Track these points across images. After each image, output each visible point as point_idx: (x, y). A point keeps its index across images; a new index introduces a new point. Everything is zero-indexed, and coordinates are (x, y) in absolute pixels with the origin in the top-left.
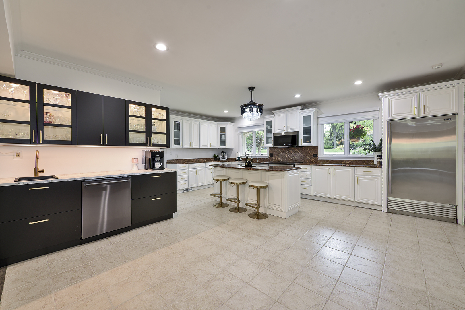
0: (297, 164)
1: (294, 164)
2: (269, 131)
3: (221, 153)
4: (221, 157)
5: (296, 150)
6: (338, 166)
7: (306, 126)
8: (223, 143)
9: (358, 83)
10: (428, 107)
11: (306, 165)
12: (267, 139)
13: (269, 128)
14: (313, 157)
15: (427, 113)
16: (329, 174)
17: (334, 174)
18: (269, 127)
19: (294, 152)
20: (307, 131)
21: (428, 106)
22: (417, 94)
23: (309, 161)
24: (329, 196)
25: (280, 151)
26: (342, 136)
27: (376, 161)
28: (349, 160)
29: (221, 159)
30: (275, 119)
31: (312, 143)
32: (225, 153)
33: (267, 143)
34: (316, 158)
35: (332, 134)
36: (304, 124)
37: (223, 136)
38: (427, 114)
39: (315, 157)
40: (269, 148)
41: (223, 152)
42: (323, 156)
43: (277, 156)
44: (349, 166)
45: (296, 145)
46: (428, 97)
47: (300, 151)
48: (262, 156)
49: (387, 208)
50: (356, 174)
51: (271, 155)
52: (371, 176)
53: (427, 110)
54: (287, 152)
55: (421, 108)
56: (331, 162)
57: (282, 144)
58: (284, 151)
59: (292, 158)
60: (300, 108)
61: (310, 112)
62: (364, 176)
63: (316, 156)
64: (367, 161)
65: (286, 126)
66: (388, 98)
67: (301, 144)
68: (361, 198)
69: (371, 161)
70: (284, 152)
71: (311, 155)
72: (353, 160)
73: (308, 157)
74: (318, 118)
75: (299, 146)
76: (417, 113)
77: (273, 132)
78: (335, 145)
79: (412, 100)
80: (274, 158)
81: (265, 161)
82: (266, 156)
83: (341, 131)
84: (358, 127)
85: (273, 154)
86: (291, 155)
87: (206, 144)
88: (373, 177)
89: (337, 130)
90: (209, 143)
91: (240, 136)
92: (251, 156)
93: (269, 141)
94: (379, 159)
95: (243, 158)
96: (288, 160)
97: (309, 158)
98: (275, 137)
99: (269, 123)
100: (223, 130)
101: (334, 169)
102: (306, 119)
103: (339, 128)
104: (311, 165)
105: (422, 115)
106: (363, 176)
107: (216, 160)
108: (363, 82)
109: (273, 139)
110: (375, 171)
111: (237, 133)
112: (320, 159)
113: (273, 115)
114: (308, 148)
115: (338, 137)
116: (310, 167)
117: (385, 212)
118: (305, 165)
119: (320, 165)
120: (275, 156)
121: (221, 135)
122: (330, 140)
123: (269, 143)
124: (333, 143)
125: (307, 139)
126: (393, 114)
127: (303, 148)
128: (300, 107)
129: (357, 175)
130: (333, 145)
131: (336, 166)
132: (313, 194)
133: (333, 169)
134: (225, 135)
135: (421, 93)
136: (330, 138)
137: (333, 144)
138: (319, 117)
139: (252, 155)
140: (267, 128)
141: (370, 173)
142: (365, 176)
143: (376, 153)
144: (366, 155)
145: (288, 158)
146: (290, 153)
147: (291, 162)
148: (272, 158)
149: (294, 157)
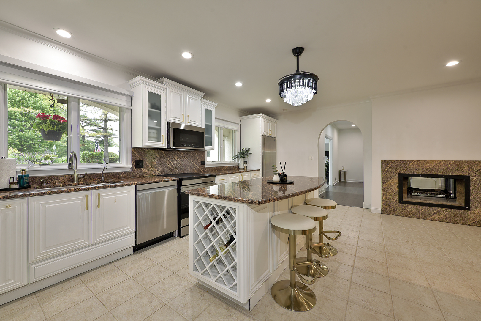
5: (182, 154)
14: (201, 164)
19: (180, 159)
23: (197, 170)
25: (158, 156)
34: (203, 166)
42: (209, 163)
43: (151, 165)
47: (187, 157)
51: (139, 164)
54: (169, 158)
59: (177, 168)
63: (203, 163)
70: (164, 158)
71: (199, 162)
72: (228, 166)
73: (196, 165)
80: (144, 170)
85: (142, 161)
86: (176, 163)
96: (172, 170)
97: (197, 166)
98: (174, 130)
112: (207, 166)
120: (147, 166)
145: (172, 168)
146: (173, 159)
147: (175, 173)
148: (141, 170)
149: (180, 166)
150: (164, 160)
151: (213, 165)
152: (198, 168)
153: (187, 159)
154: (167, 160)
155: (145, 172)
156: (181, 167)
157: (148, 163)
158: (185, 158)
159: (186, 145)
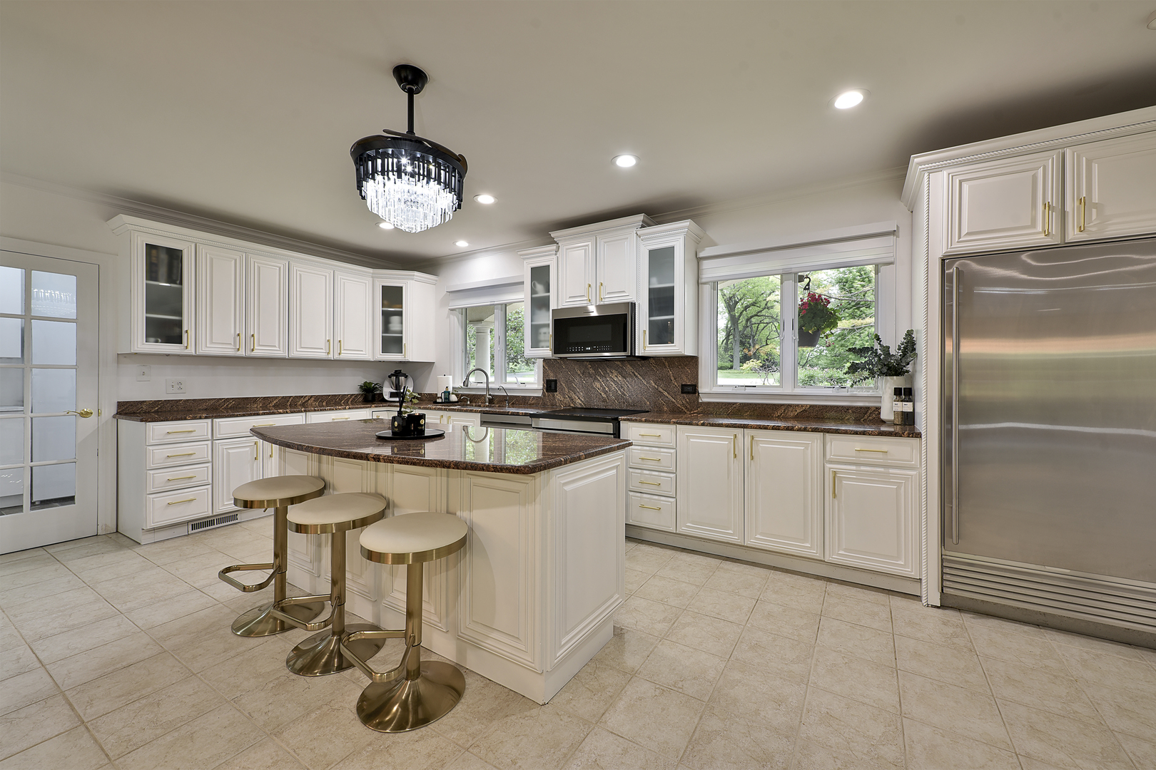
0: (628, 420)
1: (617, 419)
2: (540, 304)
3: (390, 377)
4: (387, 391)
5: (629, 368)
6: (765, 428)
7: (660, 283)
8: (393, 342)
9: (849, 100)
10: (1096, 206)
11: (657, 422)
12: (536, 329)
13: (541, 294)
14: (682, 393)
15: (1094, 229)
16: (735, 456)
17: (752, 458)
18: (540, 287)
19: (623, 377)
20: (662, 301)
21: (1096, 199)
22: (1055, 155)
23: (668, 407)
24: (735, 539)
25: (579, 372)
26: (751, 341)
27: (890, 408)
28: (798, 405)
29: (387, 397)
30: (560, 259)
31: (681, 345)
32: (402, 378)
33: (535, 344)
34: (690, 396)
35: (729, 336)
36: (654, 280)
37: (395, 319)
38: (1093, 233)
39: (688, 393)
40: (545, 360)
41: (397, 374)
42: (715, 390)
43: (569, 388)
44: (805, 430)
45: (625, 350)
46: (1095, 167)
47: (642, 373)
48: (522, 387)
49: (942, 590)
50: (828, 457)
51: (550, 386)
52: (882, 470)
53: (1094, 217)
54: (600, 375)
55: (1068, 208)
56: (739, 410)
57: (581, 346)
58: (592, 371)
59: (616, 396)
60: (639, 221)
61: (674, 236)
62: (858, 468)
63: (690, 389)
64: (857, 408)
65: (593, 286)
66: (945, 173)
67: (644, 347)
68: (845, 550)
69: (868, 408)
70: (590, 376)
71: (676, 385)
72: (811, 406)
73: (666, 393)
74: (699, 260)
75: (636, 355)
76: (1055, 229)
77: (553, 306)
78: (736, 361)
79: (1035, 178)
80: (558, 396)
81: (531, 406)
82: (536, 387)
83: (749, 329)
84: (817, 300)
85: (555, 381)
86: (614, 387)
87: (322, 344)
88: (891, 471)
89: (740, 328)
90: (336, 342)
91: (456, 321)
92: (488, 389)
93: (542, 337)
94: (900, 403)
95: (462, 395)
96: (604, 401)
97: (670, 397)
98: (558, 323)
99: (541, 275)
100: (392, 297)
101: (753, 437)
102: (660, 260)
103: (744, 322)
104: (674, 423)
105: (1073, 235)
106: (854, 468)
107: (370, 398)
108: (868, 94)
109: (551, 330)
110: (898, 448)
111: (446, 310)
112: (704, 399)
113: (554, 247)
114: (667, 364)
115: (742, 343)
116: (669, 432)
117: (933, 606)
118: (653, 422)
119: (703, 425)
120: (562, 389)
121: (387, 317)
122: (726, 350)
123: (542, 344)
124: (732, 356)
125: (662, 333)
126: (963, 234)
127: (652, 361)
128: (641, 217)
129: (831, 462)
130: (732, 362)
131: (760, 427)
132: (681, 530)
133: (748, 440)
134: (400, 314)
135: (1068, 152)
136: (727, 343)
137: (732, 358)
138: (701, 255)
139: (490, 386)
140: (533, 291)
141: (880, 455)
142: (862, 468)
143: (886, 382)
144: (853, 389)
145: (604, 396)
146: (608, 379)
147: (611, 408)
148: (554, 396)
149: (623, 393)
150: (590, 380)
151: (733, 398)
152: (673, 402)
153: (640, 377)
154: (596, 379)
155: (558, 400)
156: (625, 395)
157: (564, 385)
158: (636, 377)
159: (581, 349)
